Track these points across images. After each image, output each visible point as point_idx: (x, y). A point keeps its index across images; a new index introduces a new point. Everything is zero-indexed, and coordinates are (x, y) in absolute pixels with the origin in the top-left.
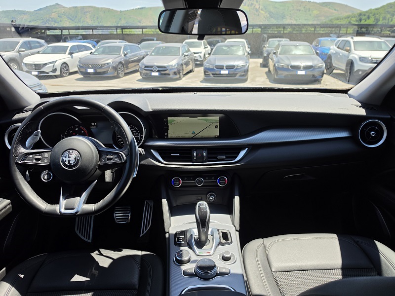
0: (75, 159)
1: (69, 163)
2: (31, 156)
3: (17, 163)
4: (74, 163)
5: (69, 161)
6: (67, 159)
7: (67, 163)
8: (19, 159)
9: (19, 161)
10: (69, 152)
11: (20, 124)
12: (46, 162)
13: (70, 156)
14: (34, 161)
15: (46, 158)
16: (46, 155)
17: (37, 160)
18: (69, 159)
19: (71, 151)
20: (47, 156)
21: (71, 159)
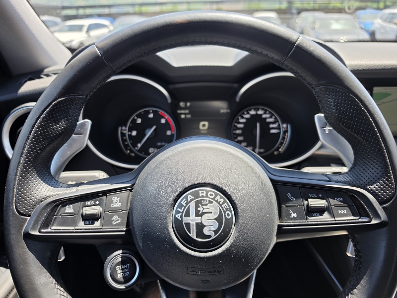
0: (219, 219)
1: (200, 233)
2: (69, 209)
3: (27, 236)
4: (216, 232)
5: (200, 227)
6: (193, 220)
7: (193, 235)
8: (36, 223)
9: (33, 229)
10: (196, 195)
11: (33, 104)
12: (117, 225)
13: (200, 209)
14: (81, 225)
15: (116, 210)
16: (116, 201)
17: (90, 219)
18: (198, 220)
19: (202, 191)
20: (118, 205)
21: (205, 220)
